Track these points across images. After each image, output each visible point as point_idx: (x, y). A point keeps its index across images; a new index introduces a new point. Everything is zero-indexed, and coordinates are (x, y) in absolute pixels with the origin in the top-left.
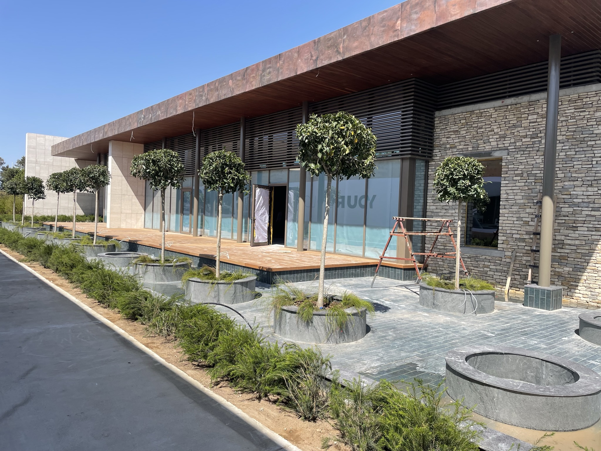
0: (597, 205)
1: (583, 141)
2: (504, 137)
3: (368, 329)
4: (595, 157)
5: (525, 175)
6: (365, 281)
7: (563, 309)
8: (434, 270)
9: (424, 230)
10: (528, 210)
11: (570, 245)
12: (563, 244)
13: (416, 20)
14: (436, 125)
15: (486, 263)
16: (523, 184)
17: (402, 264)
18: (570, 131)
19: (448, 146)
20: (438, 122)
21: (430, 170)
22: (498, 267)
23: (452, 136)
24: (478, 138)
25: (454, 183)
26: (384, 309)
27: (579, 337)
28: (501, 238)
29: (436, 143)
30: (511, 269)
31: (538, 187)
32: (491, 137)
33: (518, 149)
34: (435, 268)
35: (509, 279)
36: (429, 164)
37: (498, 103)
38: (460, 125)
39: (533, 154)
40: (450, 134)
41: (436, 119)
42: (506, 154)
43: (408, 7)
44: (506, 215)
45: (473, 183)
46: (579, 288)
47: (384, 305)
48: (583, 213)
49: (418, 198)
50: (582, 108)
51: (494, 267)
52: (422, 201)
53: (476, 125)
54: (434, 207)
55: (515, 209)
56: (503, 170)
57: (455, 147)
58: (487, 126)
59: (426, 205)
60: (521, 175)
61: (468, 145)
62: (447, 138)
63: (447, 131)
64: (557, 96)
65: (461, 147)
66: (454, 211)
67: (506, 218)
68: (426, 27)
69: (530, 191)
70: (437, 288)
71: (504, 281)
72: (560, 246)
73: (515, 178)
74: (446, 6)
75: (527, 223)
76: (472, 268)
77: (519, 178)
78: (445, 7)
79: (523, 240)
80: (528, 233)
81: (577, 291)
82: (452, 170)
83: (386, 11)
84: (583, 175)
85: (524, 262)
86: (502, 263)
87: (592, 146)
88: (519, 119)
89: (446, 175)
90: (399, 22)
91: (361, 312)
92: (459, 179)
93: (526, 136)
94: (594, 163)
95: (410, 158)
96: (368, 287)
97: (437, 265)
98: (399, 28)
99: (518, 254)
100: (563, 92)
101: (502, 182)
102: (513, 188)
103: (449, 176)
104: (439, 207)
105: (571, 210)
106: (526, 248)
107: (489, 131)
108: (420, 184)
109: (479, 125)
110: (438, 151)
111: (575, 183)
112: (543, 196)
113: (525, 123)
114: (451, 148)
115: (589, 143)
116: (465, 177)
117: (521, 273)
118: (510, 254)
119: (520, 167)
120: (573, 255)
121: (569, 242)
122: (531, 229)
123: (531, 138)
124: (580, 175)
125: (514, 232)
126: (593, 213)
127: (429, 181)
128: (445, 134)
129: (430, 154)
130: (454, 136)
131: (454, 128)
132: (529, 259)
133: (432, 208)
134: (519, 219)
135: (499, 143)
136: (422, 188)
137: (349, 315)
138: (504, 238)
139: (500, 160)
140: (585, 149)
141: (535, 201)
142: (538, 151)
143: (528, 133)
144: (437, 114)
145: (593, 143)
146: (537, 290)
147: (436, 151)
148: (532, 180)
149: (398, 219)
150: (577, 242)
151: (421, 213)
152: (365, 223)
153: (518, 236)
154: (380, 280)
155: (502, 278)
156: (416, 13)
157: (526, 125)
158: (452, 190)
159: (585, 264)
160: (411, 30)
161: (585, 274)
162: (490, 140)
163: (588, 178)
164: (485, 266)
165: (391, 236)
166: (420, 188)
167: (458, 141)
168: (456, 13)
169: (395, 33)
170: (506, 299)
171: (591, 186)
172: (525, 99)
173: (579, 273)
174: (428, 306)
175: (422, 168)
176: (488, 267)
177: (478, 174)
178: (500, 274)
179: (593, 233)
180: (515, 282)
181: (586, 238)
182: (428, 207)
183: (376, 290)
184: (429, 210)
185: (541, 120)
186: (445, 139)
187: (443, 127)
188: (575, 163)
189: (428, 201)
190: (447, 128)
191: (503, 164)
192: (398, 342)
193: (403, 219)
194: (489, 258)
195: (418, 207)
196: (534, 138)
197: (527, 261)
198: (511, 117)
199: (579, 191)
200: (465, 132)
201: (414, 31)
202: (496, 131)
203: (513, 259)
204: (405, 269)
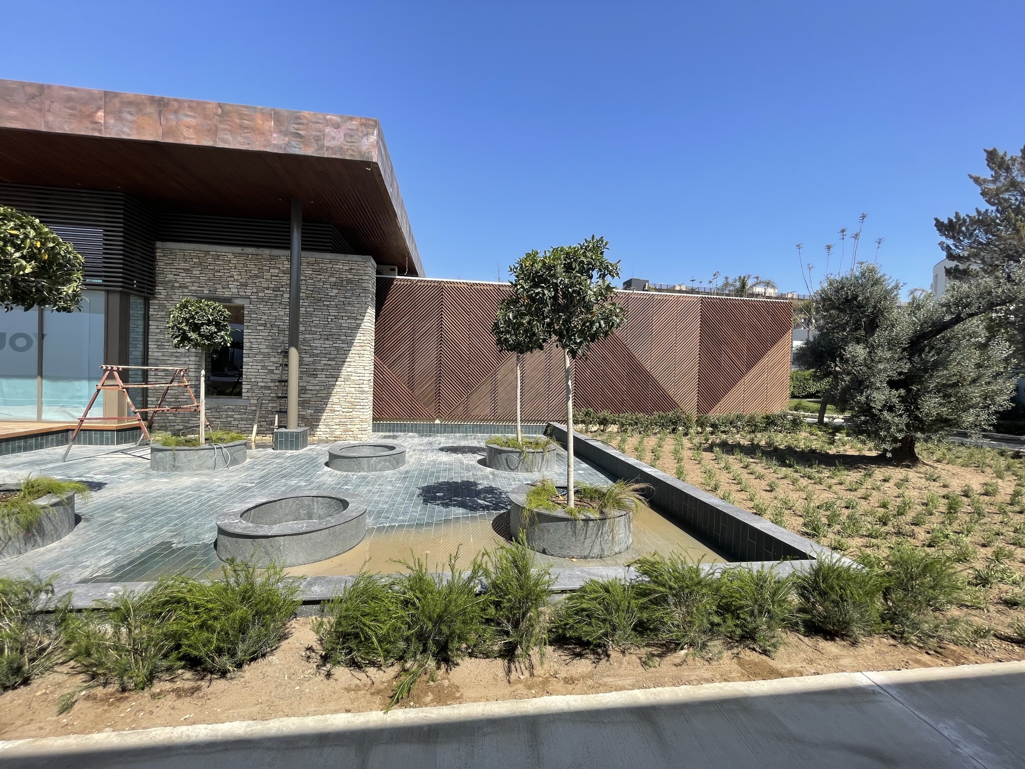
0: (332, 356)
1: (320, 300)
2: (245, 285)
3: (78, 519)
4: (330, 315)
5: (268, 325)
6: (49, 454)
7: (309, 447)
8: (162, 426)
9: (146, 381)
10: (272, 359)
11: (311, 390)
12: (306, 390)
13: (131, 122)
14: (158, 258)
15: (229, 413)
16: (267, 334)
17: (114, 425)
18: (309, 290)
19: (176, 285)
20: (162, 254)
21: (151, 310)
22: (244, 416)
23: (181, 274)
24: (215, 282)
25: (196, 328)
26: (97, 486)
27: (329, 469)
28: (245, 387)
29: (159, 278)
30: (257, 417)
31: (281, 338)
32: (230, 283)
33: (261, 300)
34: (164, 424)
35: (255, 427)
36: (150, 302)
37: (238, 250)
38: (191, 263)
39: (276, 306)
40: (178, 271)
41: (158, 251)
42: (249, 303)
43: (116, 101)
44: (250, 364)
45: (220, 331)
46: (320, 427)
47: (95, 480)
48: (322, 362)
49: (134, 342)
50: (319, 271)
51: (239, 416)
52: (141, 346)
53: (213, 268)
55: (259, 357)
56: (245, 318)
57: (187, 287)
58: (226, 271)
59: (148, 351)
60: (265, 325)
61: (203, 287)
62: (175, 275)
63: (174, 267)
64: (300, 257)
65: (194, 288)
66: (187, 359)
67: (250, 367)
68: (148, 136)
69: (274, 341)
70: (178, 448)
71: (250, 429)
72: (303, 392)
73: (258, 328)
74: (177, 123)
75: (271, 371)
76: (213, 419)
77: (262, 328)
78: (174, 123)
79: (269, 388)
80: (273, 381)
81: (318, 430)
82: (193, 313)
83: (75, 90)
84: (321, 330)
85: (270, 409)
86: (247, 411)
87: (328, 306)
88: (261, 271)
89: (185, 318)
90: (100, 114)
91: (67, 499)
92: (203, 324)
93: (268, 288)
94: (329, 320)
95: (121, 292)
96: (57, 461)
97: (166, 421)
98: (102, 122)
99: (263, 402)
100: (304, 253)
101: (245, 331)
102: (257, 337)
103: (189, 320)
104: (166, 354)
105: (311, 359)
106: (272, 395)
107: (228, 277)
108: (138, 325)
109: (216, 268)
110: (162, 288)
111: (314, 336)
112: (289, 347)
113: (267, 275)
114: (180, 287)
115: (325, 303)
116: (209, 323)
117: (267, 420)
118: (255, 402)
119: (263, 317)
120: (315, 399)
121: (311, 388)
122: (276, 377)
123: (274, 291)
124: (318, 330)
125: (259, 380)
126: (329, 363)
127: (151, 323)
128: (172, 270)
129: (151, 290)
130: (185, 275)
131: (183, 265)
132: (275, 405)
133: (155, 354)
134: (264, 367)
135: (240, 290)
136: (140, 329)
137: (44, 507)
138: (249, 387)
139: (242, 308)
140: (322, 307)
141: (279, 351)
142: (280, 304)
143: (270, 286)
144: (159, 244)
145: (328, 303)
146: (286, 434)
147: (159, 288)
148: (275, 330)
149: (109, 368)
150: (317, 388)
151: (140, 361)
152: (40, 374)
153: (263, 384)
154: (77, 449)
155: (247, 426)
156: (130, 113)
157: (268, 277)
158: (193, 335)
159: (325, 406)
160: (123, 132)
161: (324, 414)
162: (230, 286)
163: (325, 333)
164: (228, 416)
165: (99, 390)
166: (136, 330)
167: (190, 280)
168: (190, 137)
169: (94, 126)
170: (253, 447)
171: (328, 339)
172: (267, 252)
173: (319, 414)
174: (165, 470)
175: (139, 306)
176: (232, 416)
177: (223, 320)
178: (245, 422)
179: (330, 379)
180: (261, 429)
181: (325, 384)
182: (150, 353)
183: (72, 464)
184: (153, 357)
185: (282, 275)
186: (172, 276)
187: (168, 262)
188: (314, 319)
189: (150, 346)
190: (175, 264)
191: (245, 312)
192: (135, 523)
193: (118, 368)
194: (234, 407)
195: (136, 352)
196: (276, 291)
197: (273, 407)
198: (252, 266)
199: (317, 343)
200: (199, 272)
201: (130, 135)
202: (236, 277)
203: (259, 406)
204: (118, 431)
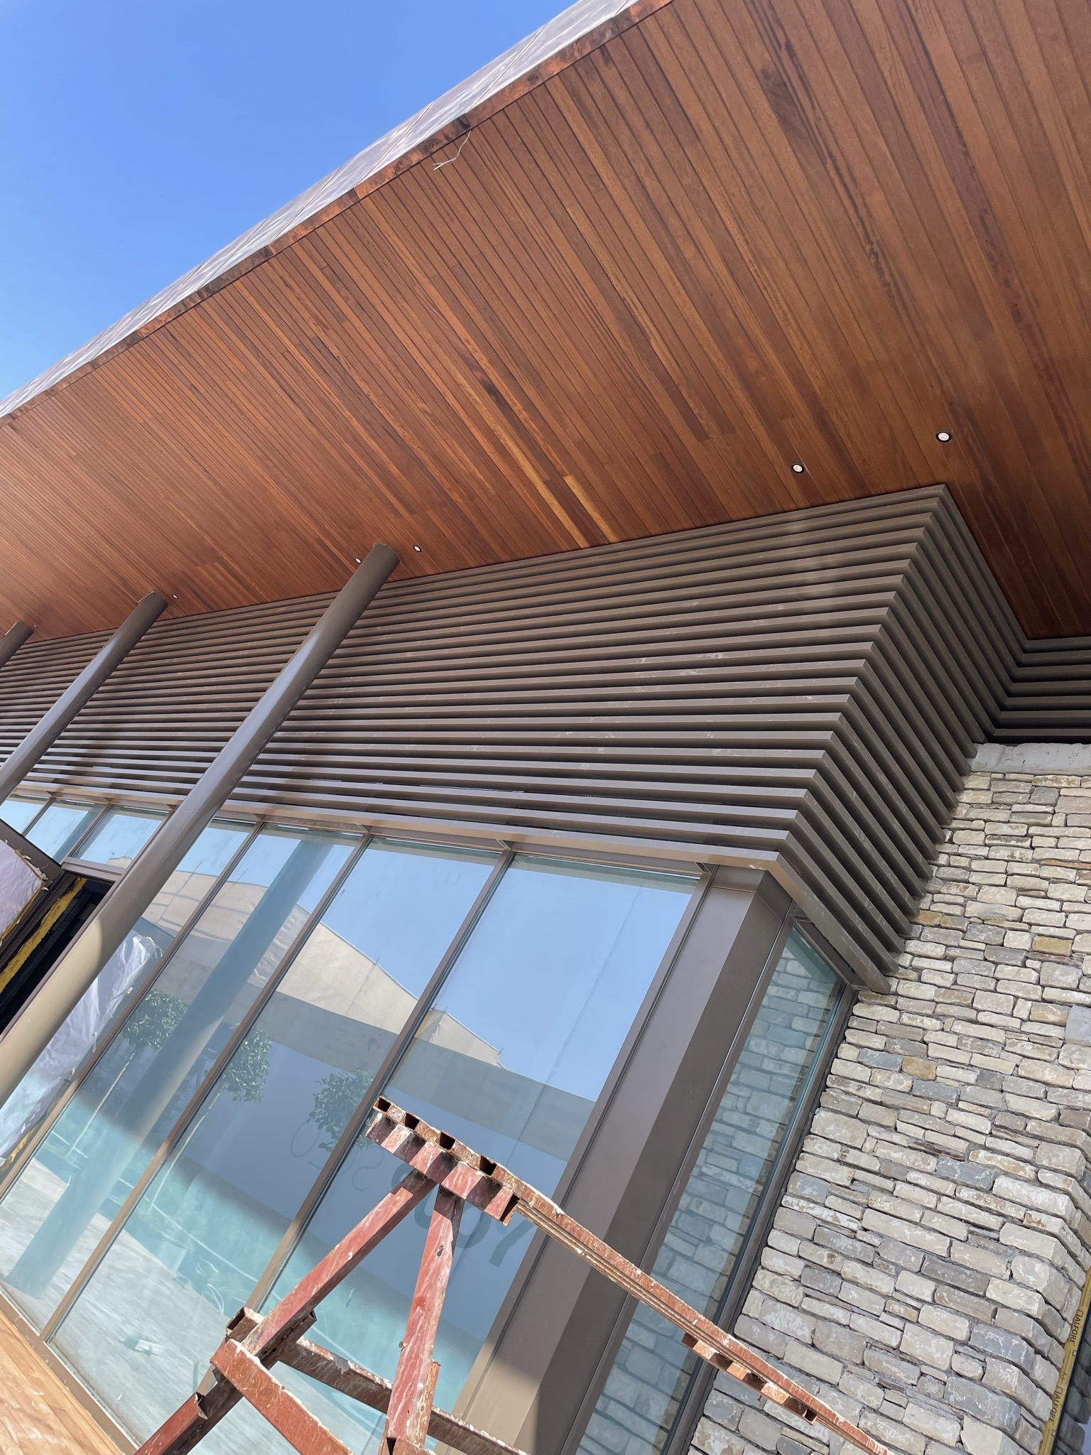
14: (961, 811)
19: (1018, 941)
20: (985, 798)
21: (846, 1051)
23: (1056, 892)
29: (939, 903)
36: (857, 1010)
40: (1047, 872)
41: (971, 782)
49: (705, 1209)
52: (729, 1242)
54: (801, 1327)
59: (747, 1286)
62: (1022, 891)
63: (1029, 854)
108: (756, 1118)
110: (940, 951)
127: (822, 1119)
128: (1015, 868)
133: (780, 1318)
136: (758, 1147)
144: (987, 755)
166: (741, 1141)
175: (798, 1024)
186: (1007, 896)
187: (1005, 829)
189: (768, 1258)
190: (1036, 841)
